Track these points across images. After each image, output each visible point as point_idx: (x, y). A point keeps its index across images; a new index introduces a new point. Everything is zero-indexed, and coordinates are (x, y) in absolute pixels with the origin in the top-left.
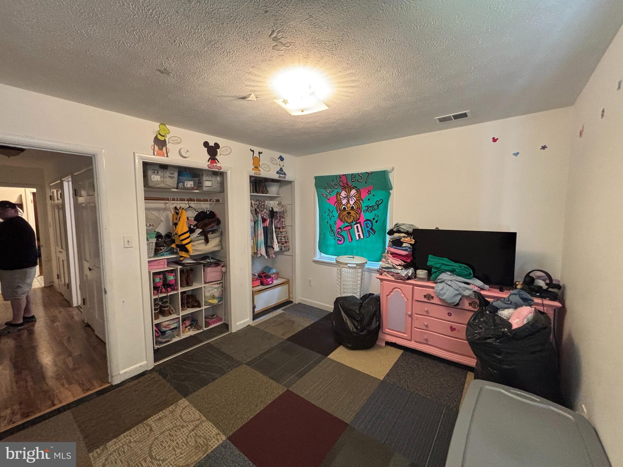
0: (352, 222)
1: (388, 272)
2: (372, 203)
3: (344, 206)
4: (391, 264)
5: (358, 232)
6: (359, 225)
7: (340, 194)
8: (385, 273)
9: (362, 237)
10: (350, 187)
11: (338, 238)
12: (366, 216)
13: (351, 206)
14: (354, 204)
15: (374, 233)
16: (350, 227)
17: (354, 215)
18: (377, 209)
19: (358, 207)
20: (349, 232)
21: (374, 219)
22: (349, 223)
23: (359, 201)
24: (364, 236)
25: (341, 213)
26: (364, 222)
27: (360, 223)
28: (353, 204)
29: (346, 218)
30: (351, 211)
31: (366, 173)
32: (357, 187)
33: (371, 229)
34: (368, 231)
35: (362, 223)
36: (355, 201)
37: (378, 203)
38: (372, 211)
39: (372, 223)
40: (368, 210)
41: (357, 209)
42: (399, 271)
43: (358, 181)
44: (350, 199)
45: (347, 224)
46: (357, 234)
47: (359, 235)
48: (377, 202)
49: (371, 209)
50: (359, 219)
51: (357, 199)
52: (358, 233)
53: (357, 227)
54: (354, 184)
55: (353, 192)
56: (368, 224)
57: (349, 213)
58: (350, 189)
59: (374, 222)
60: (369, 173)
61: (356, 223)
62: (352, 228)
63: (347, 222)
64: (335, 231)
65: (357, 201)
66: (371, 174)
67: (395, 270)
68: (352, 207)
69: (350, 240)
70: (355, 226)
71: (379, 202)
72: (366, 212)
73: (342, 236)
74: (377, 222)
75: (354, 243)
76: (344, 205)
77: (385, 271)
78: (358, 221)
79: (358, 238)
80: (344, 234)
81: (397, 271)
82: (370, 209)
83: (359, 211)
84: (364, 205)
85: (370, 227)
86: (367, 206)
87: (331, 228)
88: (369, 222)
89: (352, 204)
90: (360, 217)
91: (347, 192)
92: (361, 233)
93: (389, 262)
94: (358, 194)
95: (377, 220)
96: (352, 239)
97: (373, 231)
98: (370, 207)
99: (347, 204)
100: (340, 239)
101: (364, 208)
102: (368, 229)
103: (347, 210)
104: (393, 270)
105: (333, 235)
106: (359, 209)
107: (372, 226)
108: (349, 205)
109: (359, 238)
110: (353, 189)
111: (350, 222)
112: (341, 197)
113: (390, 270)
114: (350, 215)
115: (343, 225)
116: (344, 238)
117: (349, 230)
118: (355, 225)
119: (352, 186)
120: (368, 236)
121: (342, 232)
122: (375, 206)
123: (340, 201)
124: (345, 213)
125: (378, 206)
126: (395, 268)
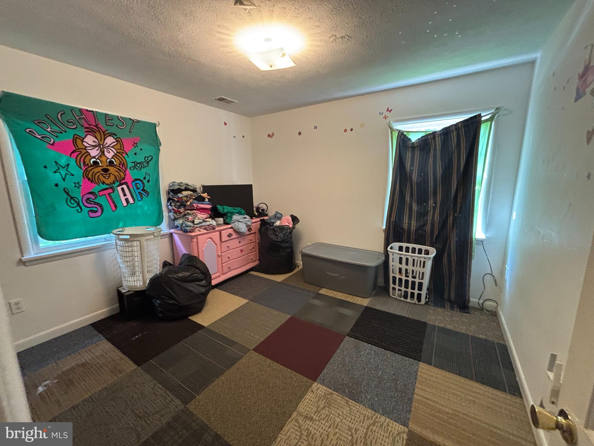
0: (114, 183)
1: (200, 227)
2: (140, 159)
3: (94, 160)
4: (201, 218)
5: (125, 195)
6: (124, 186)
7: (84, 139)
8: (198, 229)
9: (131, 201)
10: (104, 132)
11: (89, 209)
12: (134, 174)
13: (108, 160)
14: (114, 157)
15: (147, 195)
16: (111, 189)
17: (116, 174)
18: (147, 166)
19: (121, 162)
20: (110, 197)
21: (145, 178)
22: (107, 185)
23: (122, 155)
24: (134, 200)
25: (89, 169)
26: (133, 182)
27: (126, 183)
28: (112, 158)
29: (101, 177)
30: (108, 167)
31: (130, 119)
32: (116, 135)
33: (143, 190)
34: (139, 193)
35: (130, 185)
36: (116, 154)
37: (148, 160)
38: (141, 169)
39: (143, 183)
40: (136, 167)
41: (120, 165)
42: (211, 223)
43: (117, 126)
44: (105, 150)
45: (105, 186)
46: (123, 198)
47: (127, 200)
48: (146, 158)
49: (140, 166)
50: (124, 179)
51: (118, 151)
52: (126, 197)
53: (123, 189)
54: (111, 130)
55: (110, 140)
56: (138, 184)
57: (106, 170)
58: (104, 135)
59: (145, 182)
60: (134, 121)
61: (121, 184)
62: (114, 191)
63: (103, 183)
64: (80, 199)
65: (118, 154)
66: (136, 122)
67: (206, 223)
68: (111, 163)
69: (114, 208)
70: (119, 188)
71: (148, 158)
72: (134, 169)
73: (98, 204)
74: (148, 181)
75: (120, 211)
76: (94, 157)
77: (197, 227)
78: (123, 181)
79: (125, 204)
80: (102, 200)
81: (208, 223)
82: (136, 165)
83: (124, 168)
84: (130, 160)
85: (142, 188)
86: (134, 162)
87: (68, 194)
88: (138, 182)
89: (110, 158)
90: (125, 175)
91: (99, 137)
92: (129, 196)
93: (199, 217)
94: (119, 144)
95: (149, 179)
96: (116, 207)
97: (146, 193)
98: (139, 163)
99: (101, 156)
100: (95, 209)
101: (130, 165)
102: (140, 190)
103: (100, 165)
104: (204, 224)
105: (76, 205)
106: (123, 165)
107: (144, 186)
108: (104, 158)
109: (127, 204)
110: (109, 136)
111: (109, 183)
112: (84, 143)
113: (201, 225)
114: (109, 172)
115: (96, 189)
116: (101, 206)
117: (109, 194)
118: (118, 186)
119: (108, 132)
120: (140, 199)
121: (96, 198)
122: (144, 163)
123: (84, 151)
124: (99, 169)
125: (148, 162)
126: (205, 221)
